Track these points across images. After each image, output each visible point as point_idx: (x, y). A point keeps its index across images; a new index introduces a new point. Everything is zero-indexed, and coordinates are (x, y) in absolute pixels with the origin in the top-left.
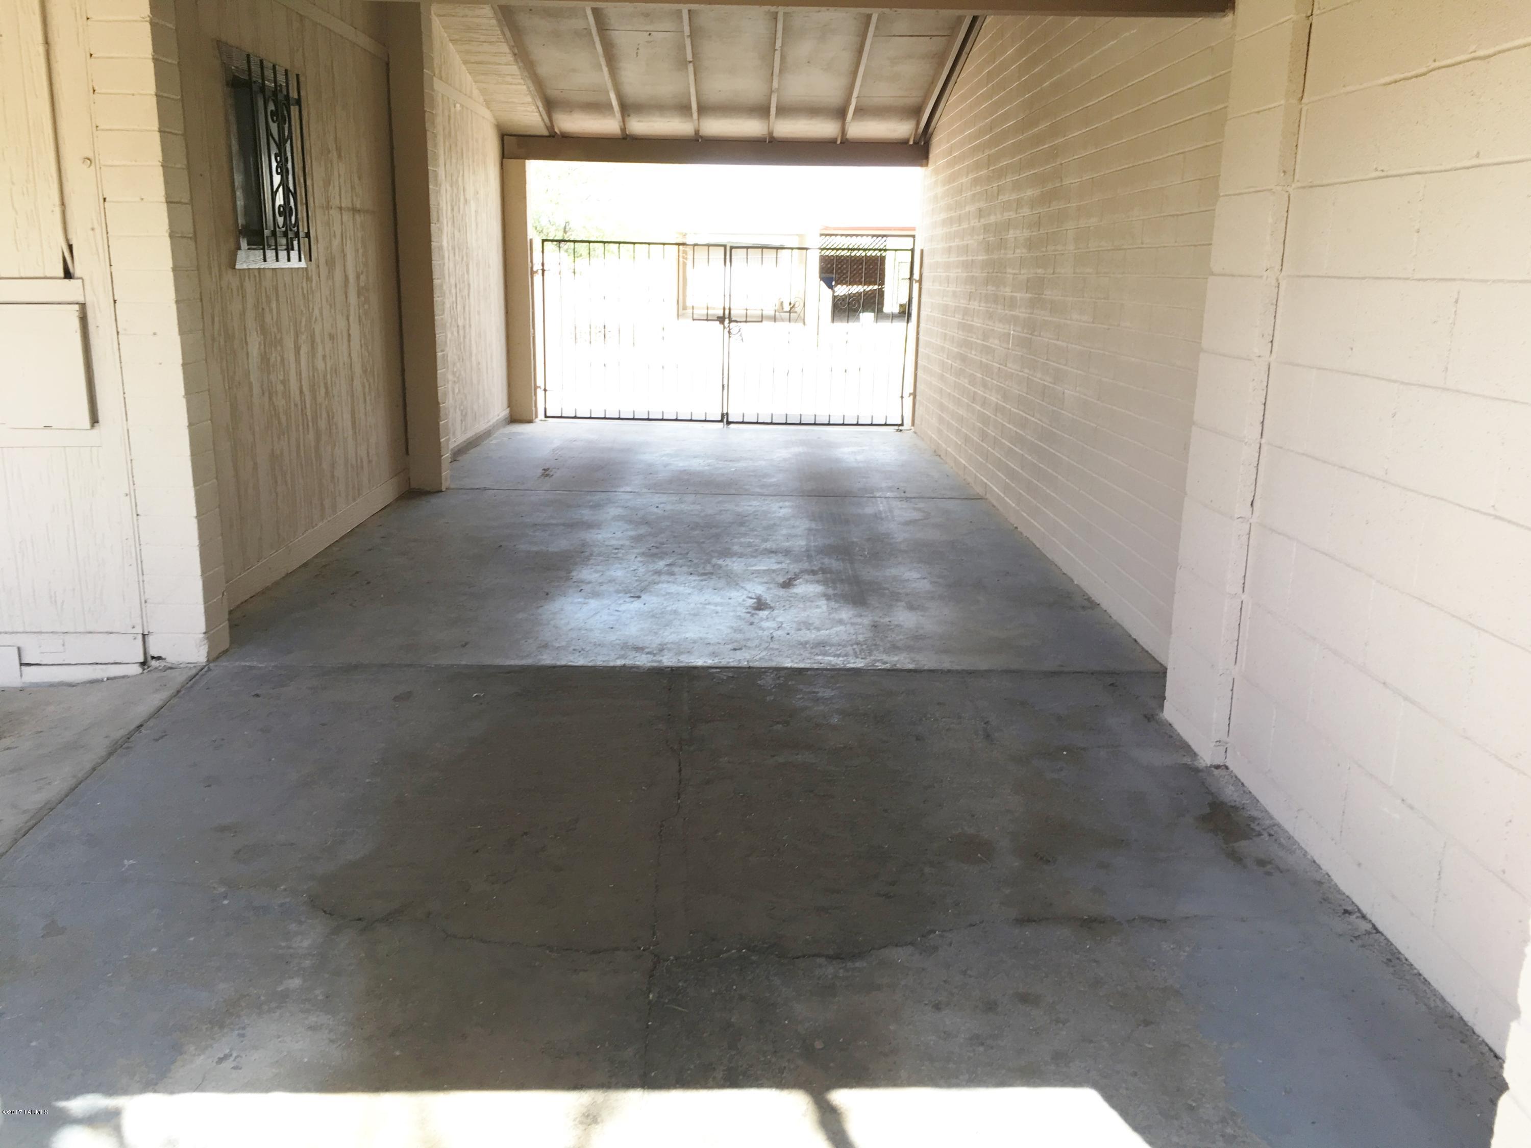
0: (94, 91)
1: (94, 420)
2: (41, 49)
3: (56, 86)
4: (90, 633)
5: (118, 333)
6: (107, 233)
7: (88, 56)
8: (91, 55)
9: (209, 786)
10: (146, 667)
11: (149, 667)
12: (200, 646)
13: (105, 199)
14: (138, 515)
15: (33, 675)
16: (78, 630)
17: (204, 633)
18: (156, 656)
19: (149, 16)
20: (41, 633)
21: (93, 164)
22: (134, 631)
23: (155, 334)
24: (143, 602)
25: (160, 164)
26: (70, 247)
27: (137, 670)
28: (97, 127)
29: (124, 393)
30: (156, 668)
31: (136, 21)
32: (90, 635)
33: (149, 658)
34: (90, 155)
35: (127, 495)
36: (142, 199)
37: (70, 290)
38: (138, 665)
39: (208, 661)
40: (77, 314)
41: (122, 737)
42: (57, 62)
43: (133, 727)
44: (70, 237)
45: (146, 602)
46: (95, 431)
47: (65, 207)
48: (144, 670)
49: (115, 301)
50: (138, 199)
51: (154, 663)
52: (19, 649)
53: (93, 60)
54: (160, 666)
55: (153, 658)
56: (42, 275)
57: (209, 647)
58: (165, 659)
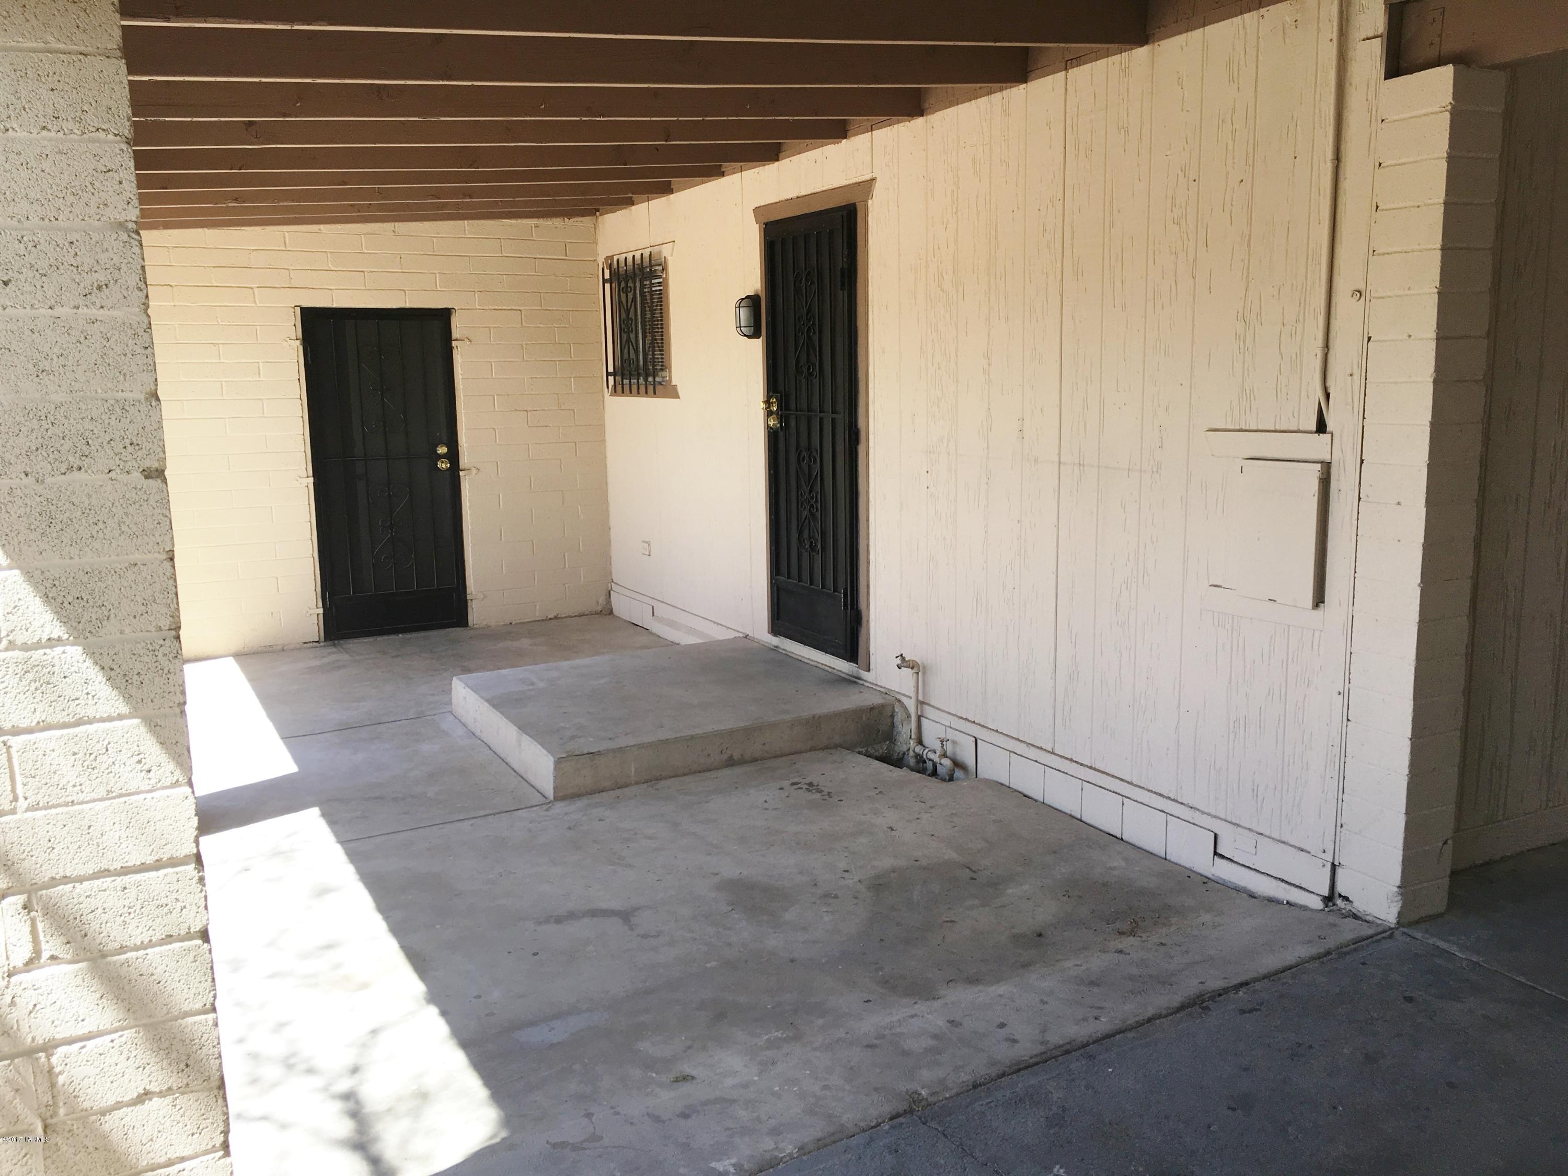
0: (1377, 207)
1: (1319, 599)
2: (1329, 167)
3: (1341, 207)
4: (1283, 842)
5: (1360, 499)
6: (1366, 379)
7: (1377, 164)
8: (1380, 164)
9: (1234, 1109)
10: (1331, 904)
11: (1334, 905)
12: (1392, 901)
13: (1369, 338)
14: (1348, 720)
15: (1222, 870)
16: (1273, 836)
17: (1399, 887)
18: (1343, 895)
19: (1451, 103)
20: (1238, 825)
21: (1363, 298)
22: (1323, 856)
23: (1399, 503)
24: (1339, 825)
25: (1437, 290)
26: (1328, 396)
27: (1316, 903)
28: (1374, 251)
29: (1355, 572)
30: (1340, 910)
31: (1436, 113)
32: (1282, 845)
33: (1336, 895)
34: (1362, 287)
35: (1340, 693)
36: (1410, 336)
37: (1318, 447)
38: (1319, 898)
39: (1398, 923)
40: (1318, 474)
41: (1213, 991)
42: (1345, 179)
43: (1235, 981)
44: (1328, 384)
45: (1342, 826)
46: (1319, 613)
47: (1328, 350)
48: (1327, 906)
49: (1362, 461)
50: (1406, 336)
51: (1339, 902)
52: (1216, 836)
53: (1381, 170)
54: (1345, 909)
55: (1340, 896)
56: (1295, 428)
57: (1402, 907)
58: (1352, 902)
